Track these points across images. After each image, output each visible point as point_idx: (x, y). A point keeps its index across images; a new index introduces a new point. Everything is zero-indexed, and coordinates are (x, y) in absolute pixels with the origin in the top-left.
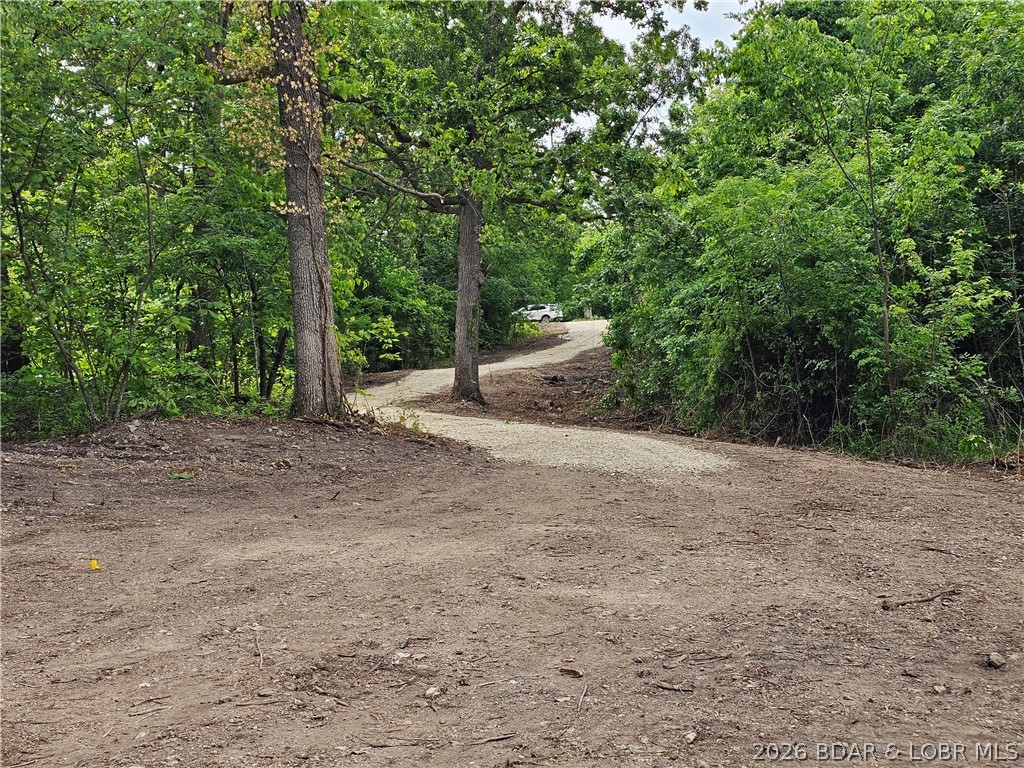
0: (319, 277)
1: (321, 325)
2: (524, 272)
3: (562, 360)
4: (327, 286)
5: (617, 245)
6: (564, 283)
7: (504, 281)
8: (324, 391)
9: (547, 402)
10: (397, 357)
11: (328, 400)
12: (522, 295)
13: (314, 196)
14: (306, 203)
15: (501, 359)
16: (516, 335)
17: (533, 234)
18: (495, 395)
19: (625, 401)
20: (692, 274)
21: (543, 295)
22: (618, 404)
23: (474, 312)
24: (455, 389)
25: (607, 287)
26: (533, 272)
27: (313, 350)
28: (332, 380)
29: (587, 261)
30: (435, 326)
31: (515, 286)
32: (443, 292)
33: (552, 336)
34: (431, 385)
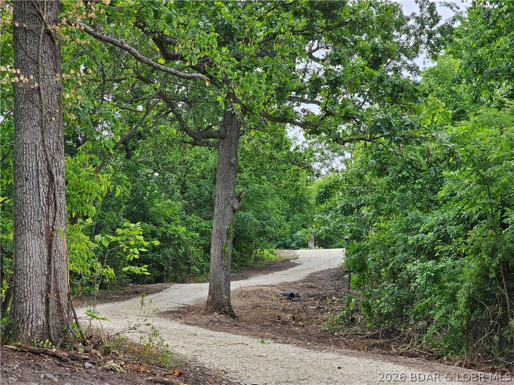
0: (48, 166)
1: (47, 227)
2: (266, 208)
3: (295, 280)
4: (60, 179)
5: (351, 183)
6: (294, 220)
7: (249, 214)
8: (47, 311)
9: (289, 316)
10: (143, 270)
11: (52, 322)
12: (263, 226)
13: (47, 65)
14: (37, 73)
15: (245, 277)
16: (257, 259)
17: (274, 178)
18: (242, 308)
19: (359, 318)
20: (431, 205)
21: (280, 228)
22: (353, 320)
23: (228, 234)
24: (209, 303)
25: (343, 218)
26: (273, 209)
27: (36, 258)
28: (58, 297)
29: (325, 194)
30: (192, 248)
31: (258, 219)
32: (200, 221)
33: (286, 260)
34: (187, 297)
